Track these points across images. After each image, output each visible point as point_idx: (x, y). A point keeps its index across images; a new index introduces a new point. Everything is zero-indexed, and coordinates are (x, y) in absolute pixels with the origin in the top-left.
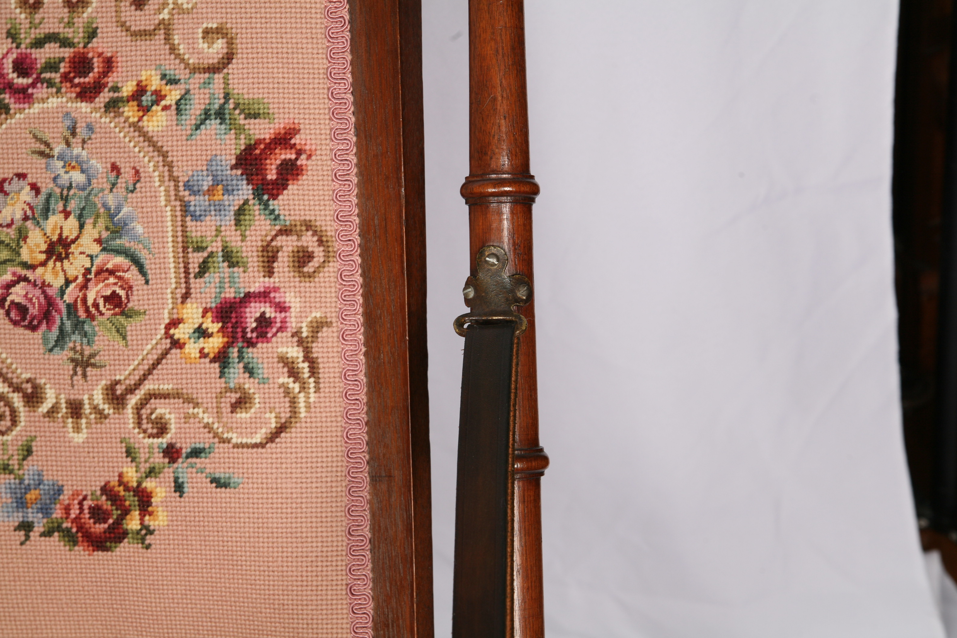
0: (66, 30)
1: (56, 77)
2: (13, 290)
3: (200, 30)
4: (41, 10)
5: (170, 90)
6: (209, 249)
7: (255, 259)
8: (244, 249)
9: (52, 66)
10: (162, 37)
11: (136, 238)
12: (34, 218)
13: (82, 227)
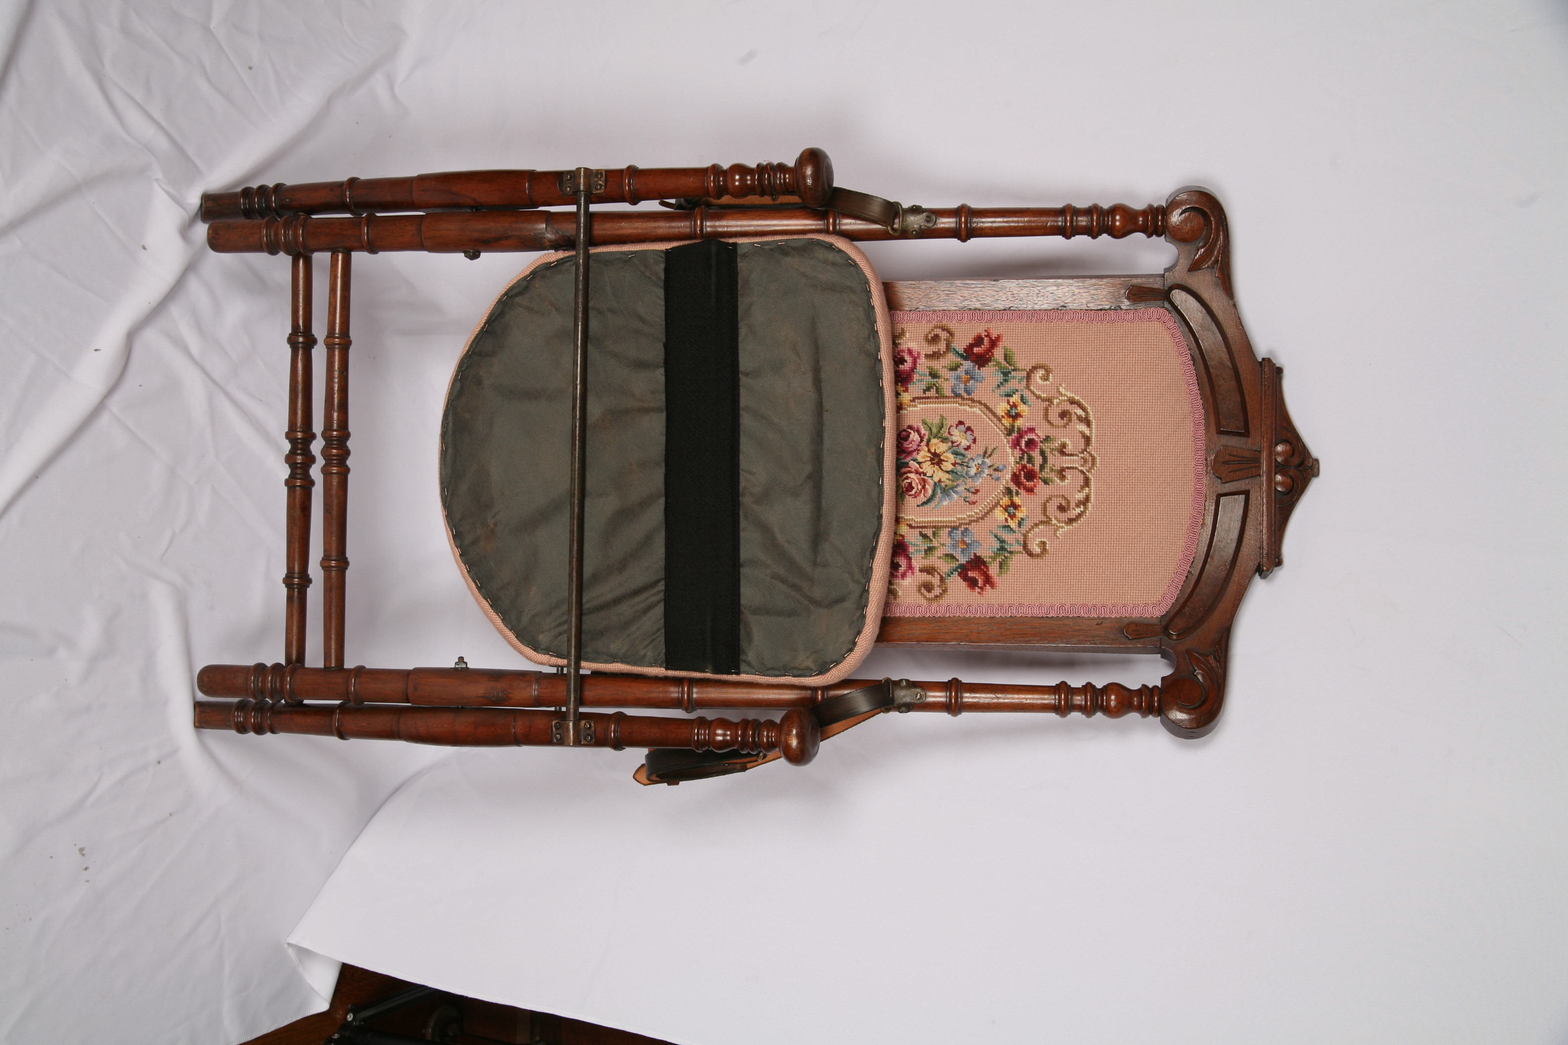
0: (1049, 468)
1: (1025, 462)
2: (916, 434)
3: (1045, 540)
4: (1059, 455)
5: (1015, 523)
6: (934, 540)
7: (928, 563)
8: (934, 558)
9: (1030, 460)
10: (1043, 520)
11: (941, 501)
12: (952, 447)
13: (948, 472)
